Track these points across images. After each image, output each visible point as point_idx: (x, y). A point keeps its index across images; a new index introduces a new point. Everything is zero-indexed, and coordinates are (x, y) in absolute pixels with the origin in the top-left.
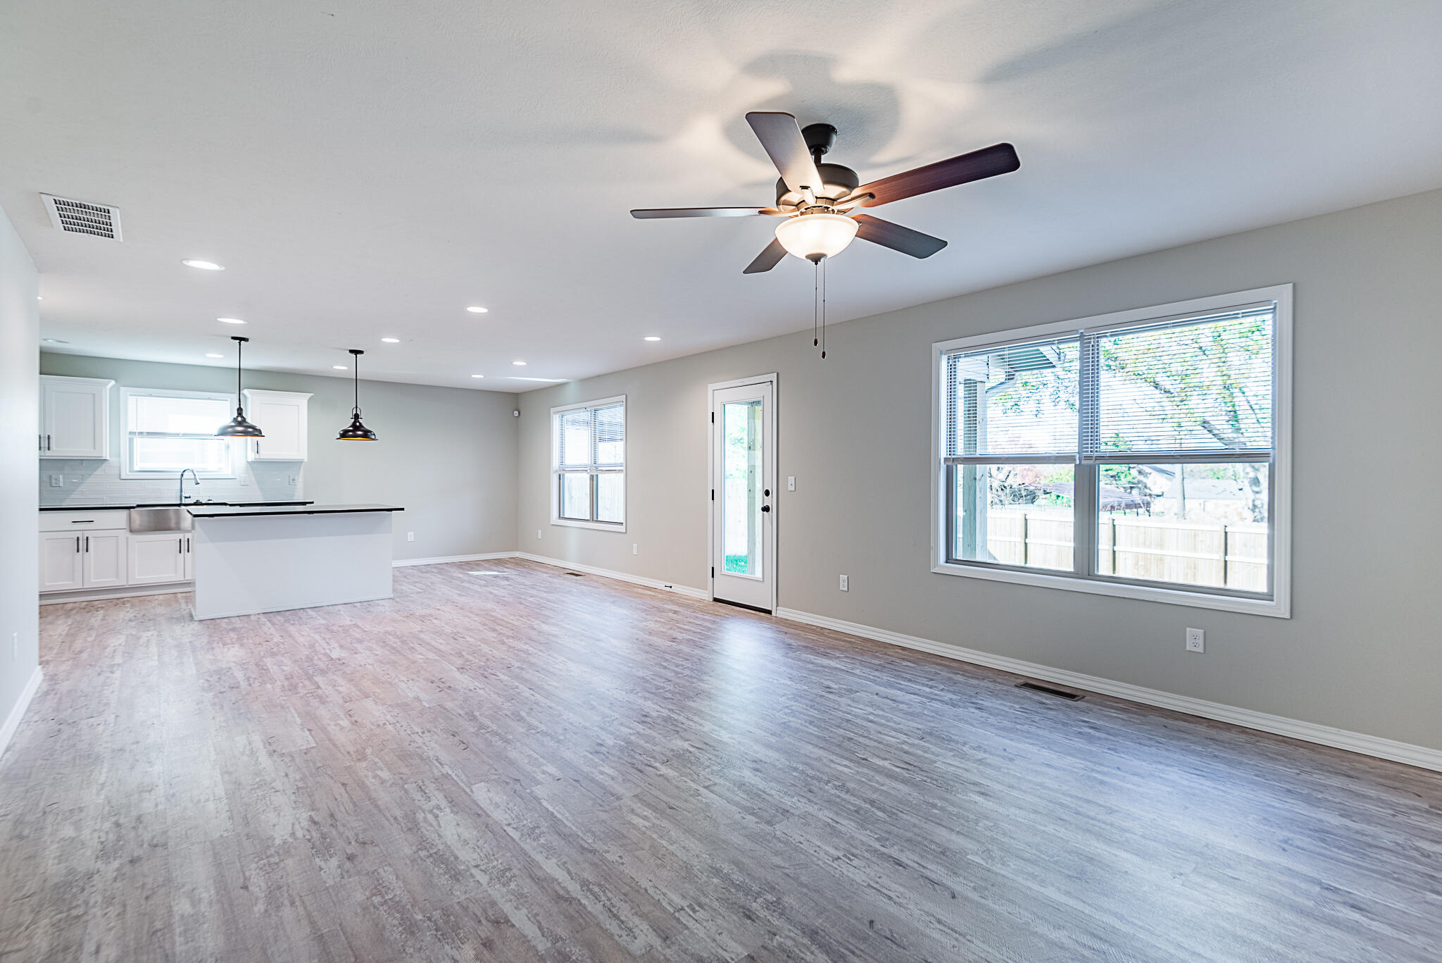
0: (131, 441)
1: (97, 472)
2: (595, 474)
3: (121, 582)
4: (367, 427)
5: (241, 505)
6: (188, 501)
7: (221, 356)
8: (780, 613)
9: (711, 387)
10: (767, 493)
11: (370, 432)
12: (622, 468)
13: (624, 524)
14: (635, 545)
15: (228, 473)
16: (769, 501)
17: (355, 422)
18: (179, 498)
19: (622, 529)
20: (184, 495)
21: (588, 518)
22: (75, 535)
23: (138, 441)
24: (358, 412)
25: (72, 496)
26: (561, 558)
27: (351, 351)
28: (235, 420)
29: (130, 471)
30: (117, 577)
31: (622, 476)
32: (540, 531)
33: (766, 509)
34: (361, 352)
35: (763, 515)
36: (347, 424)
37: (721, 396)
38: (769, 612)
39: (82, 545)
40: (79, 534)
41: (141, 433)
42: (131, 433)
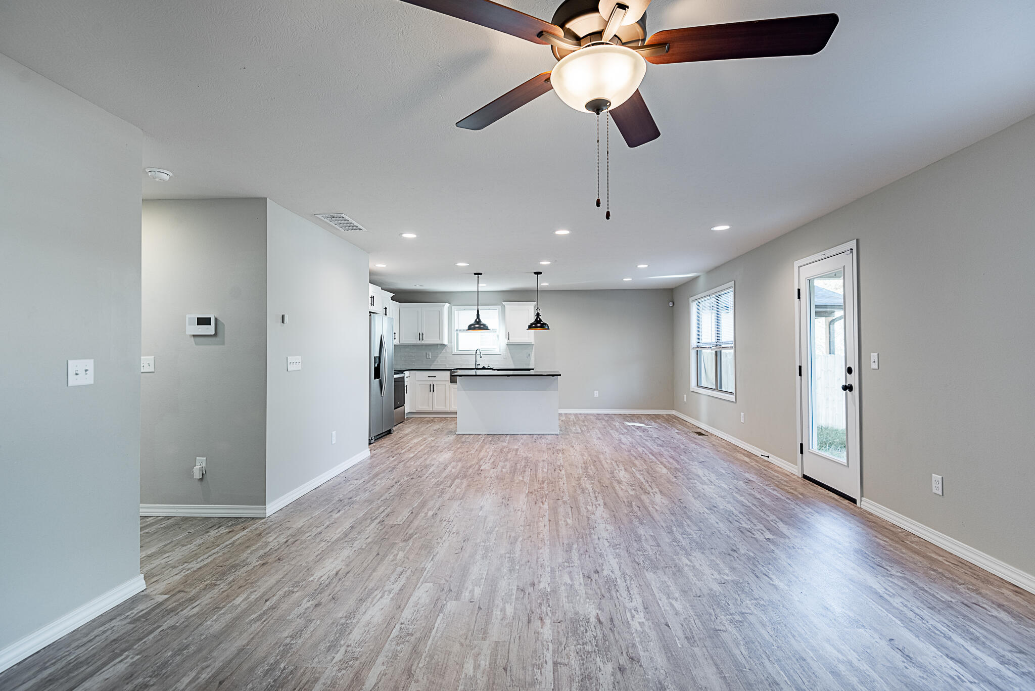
0: (457, 334)
1: (444, 351)
2: (718, 350)
3: (446, 409)
4: (544, 321)
5: (498, 370)
6: (479, 367)
7: (485, 285)
8: (866, 504)
9: (797, 264)
10: (849, 371)
11: (545, 324)
12: (732, 345)
13: (734, 393)
14: (742, 414)
15: (497, 351)
16: (853, 380)
17: (537, 318)
18: (475, 365)
19: (732, 398)
20: (477, 363)
21: (714, 388)
22: (429, 383)
23: (460, 334)
24: (539, 312)
25: (434, 364)
26: (697, 419)
27: (535, 273)
28: (476, 320)
29: (457, 351)
30: (445, 406)
31: (732, 351)
32: (685, 395)
33: (848, 388)
34: (541, 273)
35: (846, 394)
36: (533, 320)
37: (807, 272)
38: (854, 501)
39: (432, 388)
40: (431, 383)
41: (460, 330)
42: (457, 330)
